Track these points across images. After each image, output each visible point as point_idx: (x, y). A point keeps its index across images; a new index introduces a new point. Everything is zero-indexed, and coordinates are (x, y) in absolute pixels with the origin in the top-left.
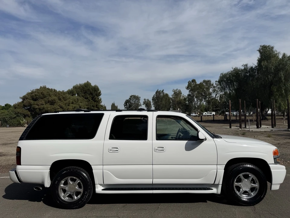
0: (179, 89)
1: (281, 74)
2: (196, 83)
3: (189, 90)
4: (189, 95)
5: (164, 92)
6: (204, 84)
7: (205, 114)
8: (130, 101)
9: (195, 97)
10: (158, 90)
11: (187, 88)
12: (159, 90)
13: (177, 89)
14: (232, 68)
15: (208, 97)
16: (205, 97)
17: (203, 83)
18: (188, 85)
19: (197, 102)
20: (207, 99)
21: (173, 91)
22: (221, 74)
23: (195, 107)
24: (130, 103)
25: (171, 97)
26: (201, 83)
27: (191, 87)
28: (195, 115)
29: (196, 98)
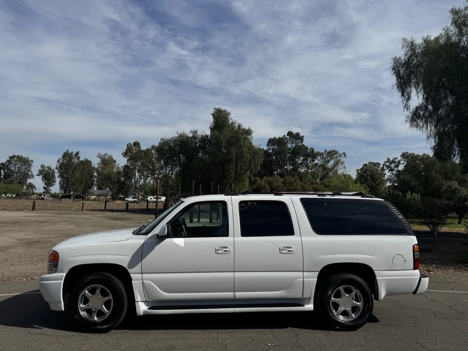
0: (109, 154)
1: (232, 151)
2: (140, 147)
3: (127, 159)
4: (126, 167)
5: (79, 155)
6: (153, 151)
7: (151, 198)
8: (8, 165)
9: (136, 171)
10: (67, 151)
11: (125, 155)
12: (70, 152)
13: (106, 154)
14: (178, 133)
15: (157, 172)
16: (153, 172)
17: (151, 150)
18: (126, 150)
19: (139, 179)
20: (156, 176)
21: (98, 157)
22: (162, 139)
23: (136, 187)
24: (9, 169)
25: (96, 166)
26: (148, 150)
27: (131, 153)
28: (133, 200)
29: (138, 172)
